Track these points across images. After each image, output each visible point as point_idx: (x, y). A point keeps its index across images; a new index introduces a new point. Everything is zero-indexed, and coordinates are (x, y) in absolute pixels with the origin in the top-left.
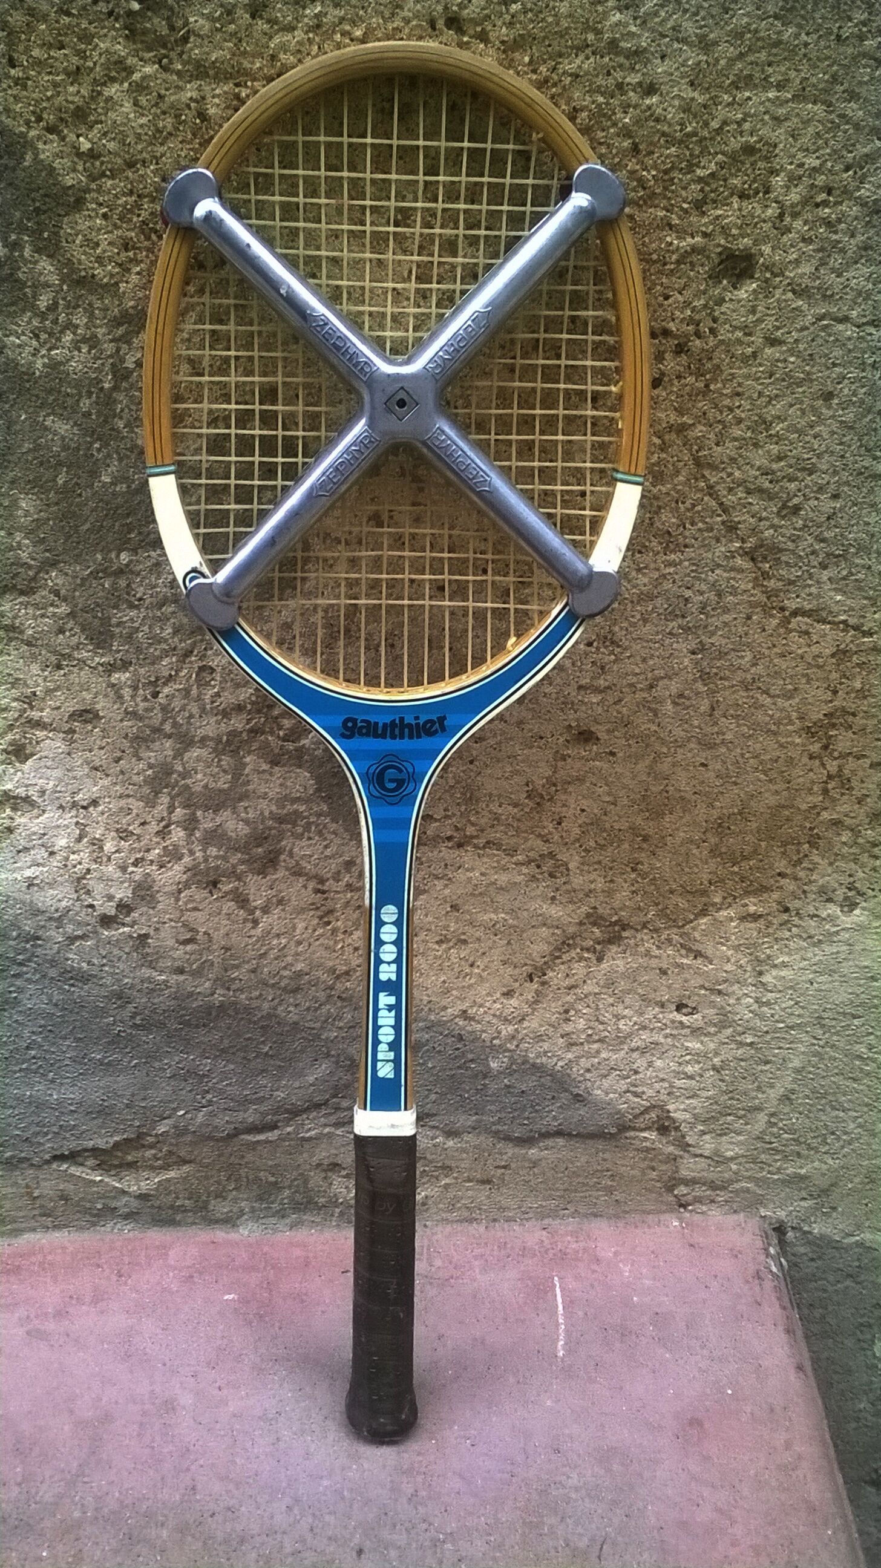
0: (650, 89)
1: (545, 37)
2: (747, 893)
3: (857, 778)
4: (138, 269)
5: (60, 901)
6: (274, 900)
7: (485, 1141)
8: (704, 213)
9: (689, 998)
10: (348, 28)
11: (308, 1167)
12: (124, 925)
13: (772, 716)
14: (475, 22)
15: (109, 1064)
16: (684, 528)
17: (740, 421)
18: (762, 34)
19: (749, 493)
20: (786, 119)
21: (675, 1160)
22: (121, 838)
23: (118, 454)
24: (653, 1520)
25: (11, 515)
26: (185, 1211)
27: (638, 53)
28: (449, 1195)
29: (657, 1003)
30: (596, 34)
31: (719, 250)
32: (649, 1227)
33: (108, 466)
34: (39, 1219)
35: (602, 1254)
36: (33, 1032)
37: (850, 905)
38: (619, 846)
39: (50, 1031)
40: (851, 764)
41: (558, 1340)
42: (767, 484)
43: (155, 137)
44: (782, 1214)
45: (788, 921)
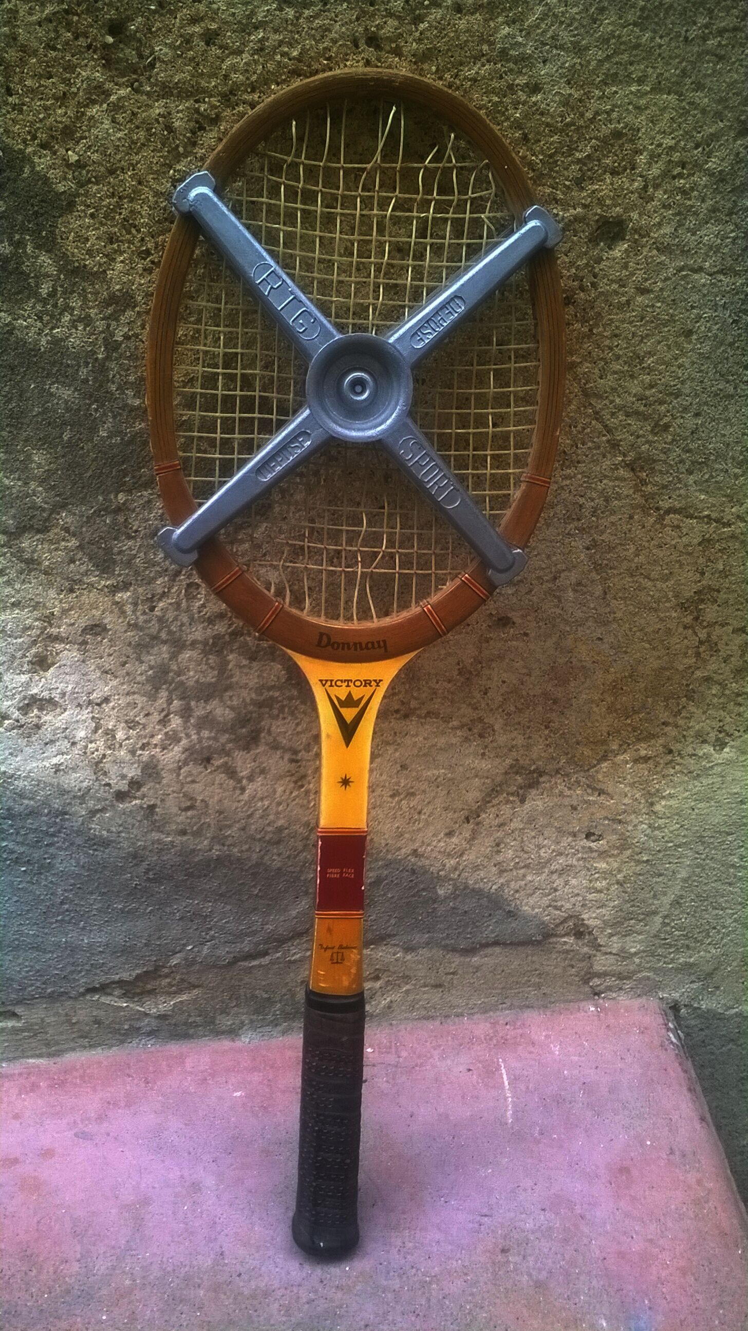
0: (535, 88)
1: (449, 50)
2: (639, 740)
3: (723, 642)
4: (122, 258)
5: (82, 782)
6: (258, 770)
7: (438, 953)
8: (583, 188)
9: (596, 827)
10: (286, 49)
11: (294, 984)
12: (135, 798)
13: (652, 597)
14: (390, 40)
15: (128, 912)
16: (577, 447)
17: (618, 357)
18: (624, 39)
19: (627, 416)
20: (646, 108)
21: (589, 957)
22: (130, 728)
23: (112, 412)
24: (598, 1252)
25: (26, 468)
26: (197, 1026)
27: (523, 59)
28: (411, 997)
29: (569, 834)
30: (489, 46)
31: (597, 217)
32: (571, 1013)
33: (105, 423)
34: (76, 1040)
35: (534, 1037)
36: (65, 890)
37: (720, 745)
38: (534, 709)
39: (79, 888)
40: (718, 630)
41: (506, 1111)
42: (642, 408)
43: (130, 146)
44: (676, 995)
45: (672, 761)
